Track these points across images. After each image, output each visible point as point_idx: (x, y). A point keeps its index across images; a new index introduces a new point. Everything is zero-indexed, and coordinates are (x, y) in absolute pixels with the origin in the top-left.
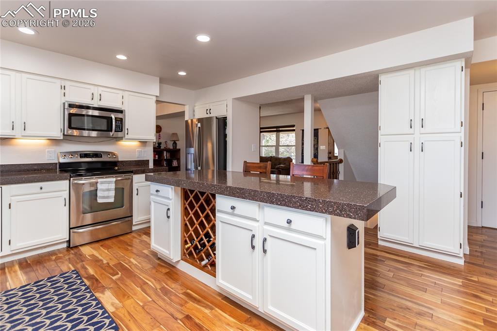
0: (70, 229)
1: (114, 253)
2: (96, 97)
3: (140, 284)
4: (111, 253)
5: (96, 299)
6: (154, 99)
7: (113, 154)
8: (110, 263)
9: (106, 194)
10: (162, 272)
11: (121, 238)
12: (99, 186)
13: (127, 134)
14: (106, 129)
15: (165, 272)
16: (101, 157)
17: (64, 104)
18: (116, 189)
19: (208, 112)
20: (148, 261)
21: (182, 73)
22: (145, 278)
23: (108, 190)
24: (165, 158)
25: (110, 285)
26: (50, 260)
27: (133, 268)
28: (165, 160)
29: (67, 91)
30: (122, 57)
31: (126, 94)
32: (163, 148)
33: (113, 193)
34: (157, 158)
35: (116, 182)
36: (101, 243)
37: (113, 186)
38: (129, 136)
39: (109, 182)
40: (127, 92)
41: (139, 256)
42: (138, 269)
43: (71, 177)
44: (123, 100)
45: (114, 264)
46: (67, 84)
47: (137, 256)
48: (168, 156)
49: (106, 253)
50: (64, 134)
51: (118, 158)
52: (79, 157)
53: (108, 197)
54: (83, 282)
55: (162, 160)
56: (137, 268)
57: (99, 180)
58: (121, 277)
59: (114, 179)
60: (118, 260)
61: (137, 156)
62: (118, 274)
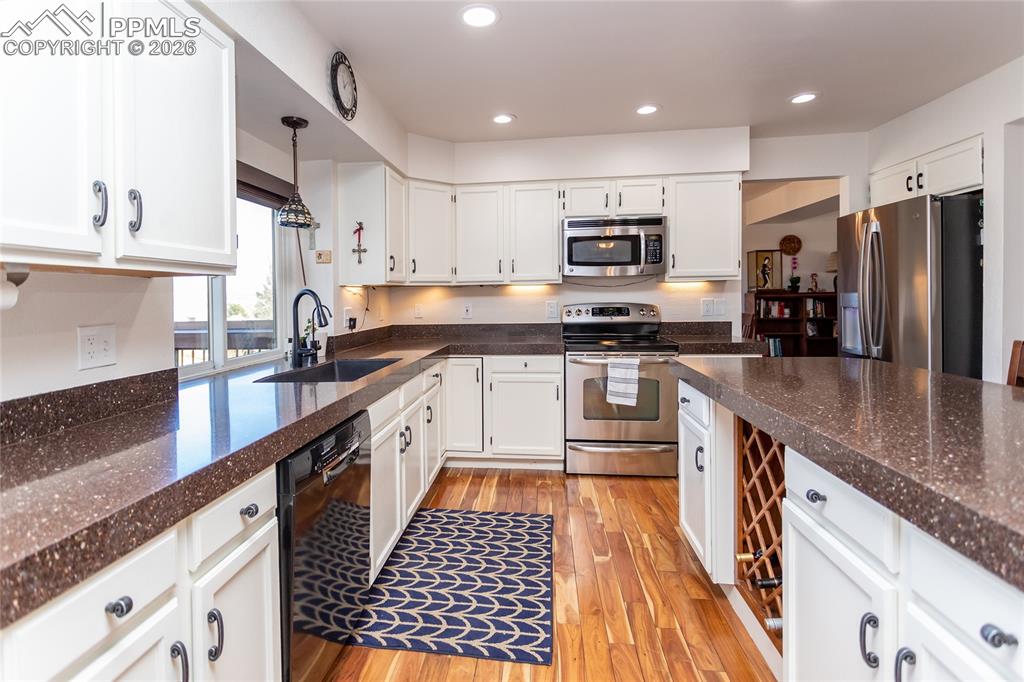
0: (566, 440)
1: (622, 509)
2: (613, 201)
3: (631, 597)
4: (619, 507)
5: (550, 584)
6: (738, 178)
7: (651, 308)
8: (606, 526)
9: (621, 388)
10: (687, 594)
11: (651, 483)
12: (611, 373)
13: (673, 267)
14: (629, 260)
15: (697, 597)
16: (628, 314)
17: (563, 221)
18: (641, 381)
19: (913, 184)
20: (672, 554)
21: (804, 98)
22: (647, 590)
23: (626, 381)
24: (811, 315)
25: (584, 570)
26: (533, 484)
27: (637, 554)
28: (809, 320)
29: (567, 200)
30: (647, 110)
31: (670, 183)
32: (805, 291)
33: (634, 389)
34: (787, 316)
35: (641, 367)
36: (612, 482)
37: (635, 374)
38: (679, 271)
39: (628, 367)
40: (671, 178)
41: (664, 536)
42: (645, 564)
43: (566, 350)
44: (665, 197)
45: (611, 531)
46: (566, 186)
47: (660, 532)
48: (819, 310)
49: (610, 504)
50: (563, 276)
51: (660, 318)
52: (590, 314)
53: (625, 395)
54: (550, 542)
55: (802, 320)
56: (644, 559)
57: (610, 360)
58: (609, 563)
59: (636, 361)
60: (622, 527)
61: (702, 313)
62: (605, 554)
